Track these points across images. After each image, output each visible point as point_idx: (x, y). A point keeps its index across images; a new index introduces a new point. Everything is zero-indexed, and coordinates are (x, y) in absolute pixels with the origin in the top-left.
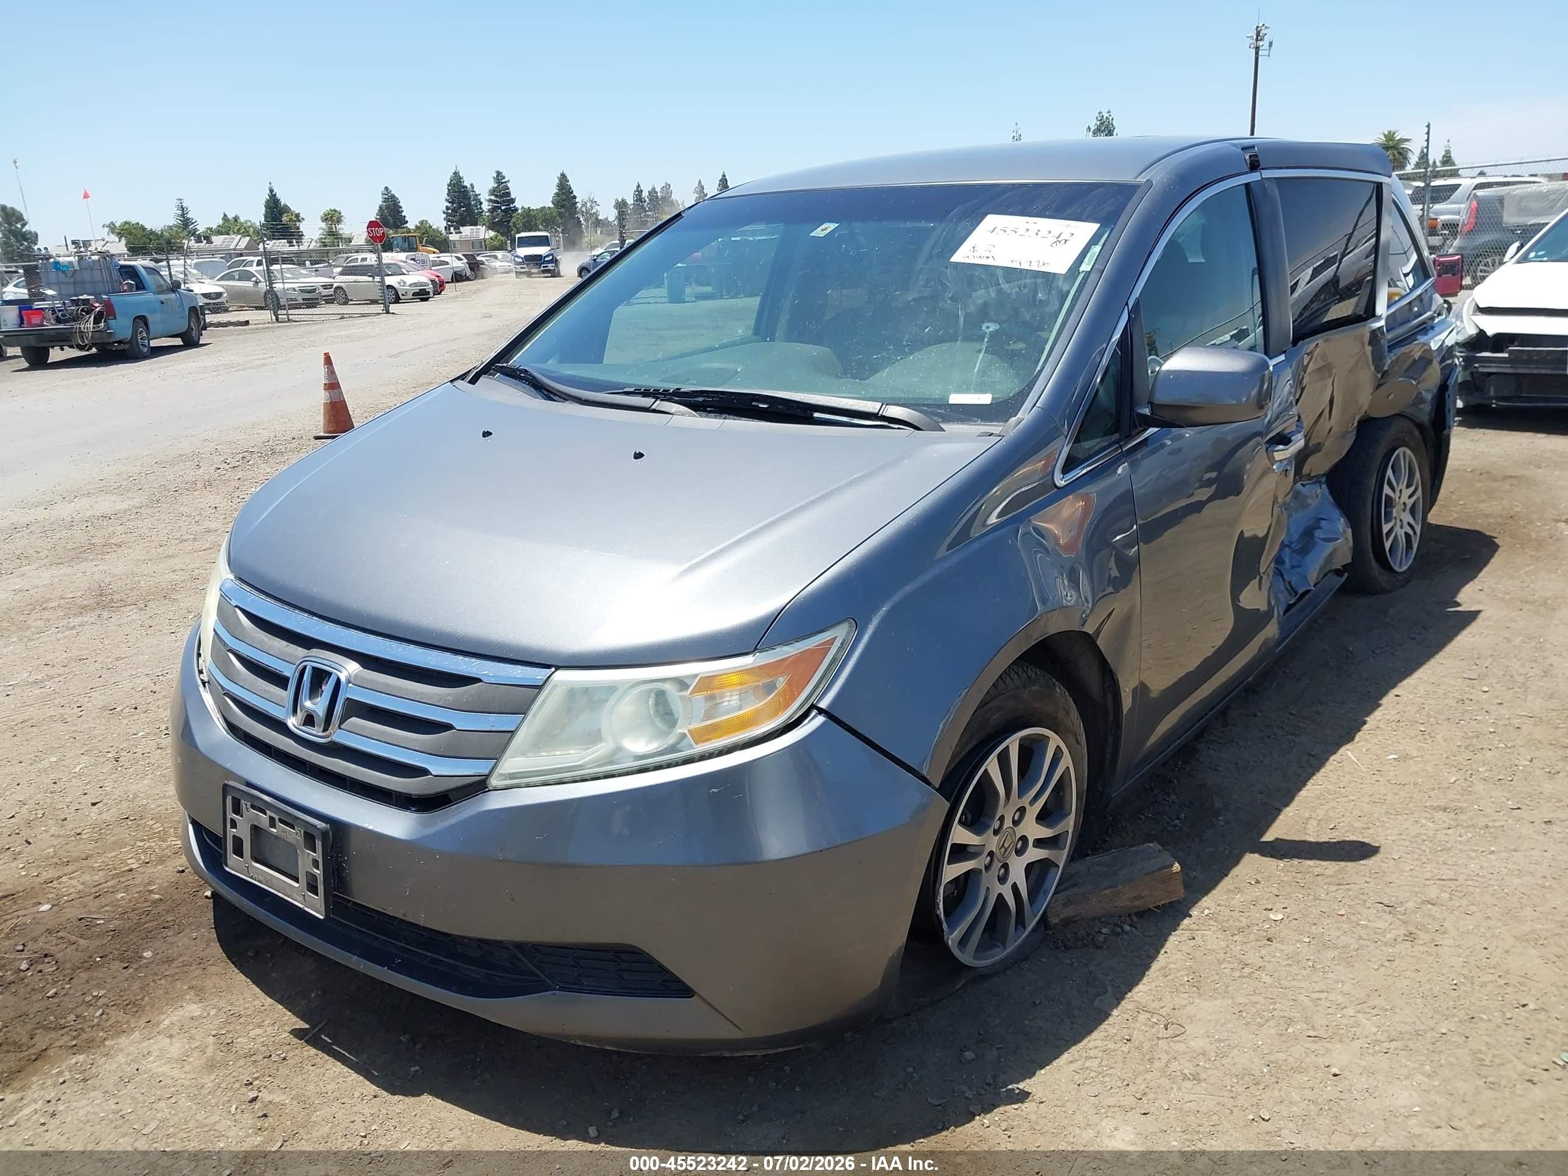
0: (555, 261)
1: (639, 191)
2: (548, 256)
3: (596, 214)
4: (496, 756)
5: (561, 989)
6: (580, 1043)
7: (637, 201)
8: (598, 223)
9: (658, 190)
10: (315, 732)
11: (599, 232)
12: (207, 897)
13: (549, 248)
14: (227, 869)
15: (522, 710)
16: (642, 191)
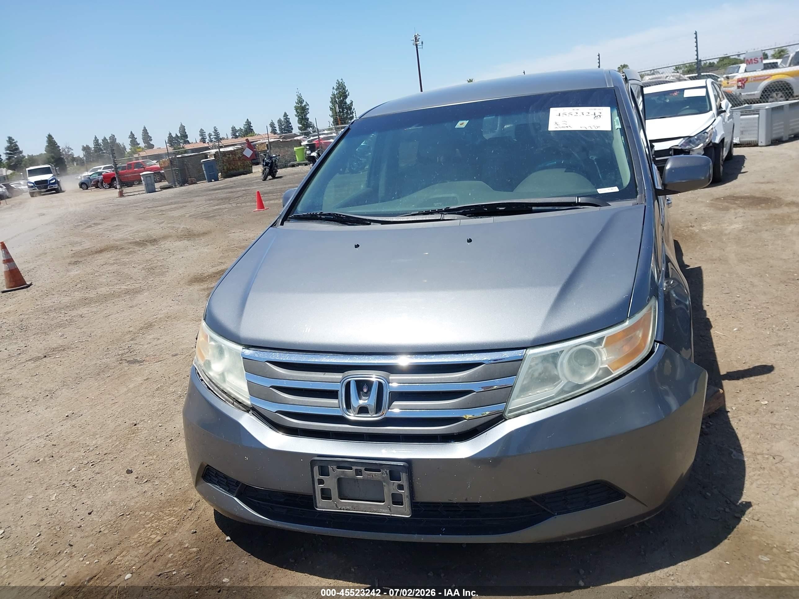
0: (57, 182)
1: (96, 140)
2: (52, 180)
3: (72, 155)
4: (506, 399)
5: (558, 514)
6: (568, 539)
7: (96, 145)
8: (74, 159)
9: (108, 138)
10: (370, 416)
11: (75, 164)
12: (228, 541)
13: (51, 175)
14: (318, 509)
15: (515, 373)
16: (98, 140)
